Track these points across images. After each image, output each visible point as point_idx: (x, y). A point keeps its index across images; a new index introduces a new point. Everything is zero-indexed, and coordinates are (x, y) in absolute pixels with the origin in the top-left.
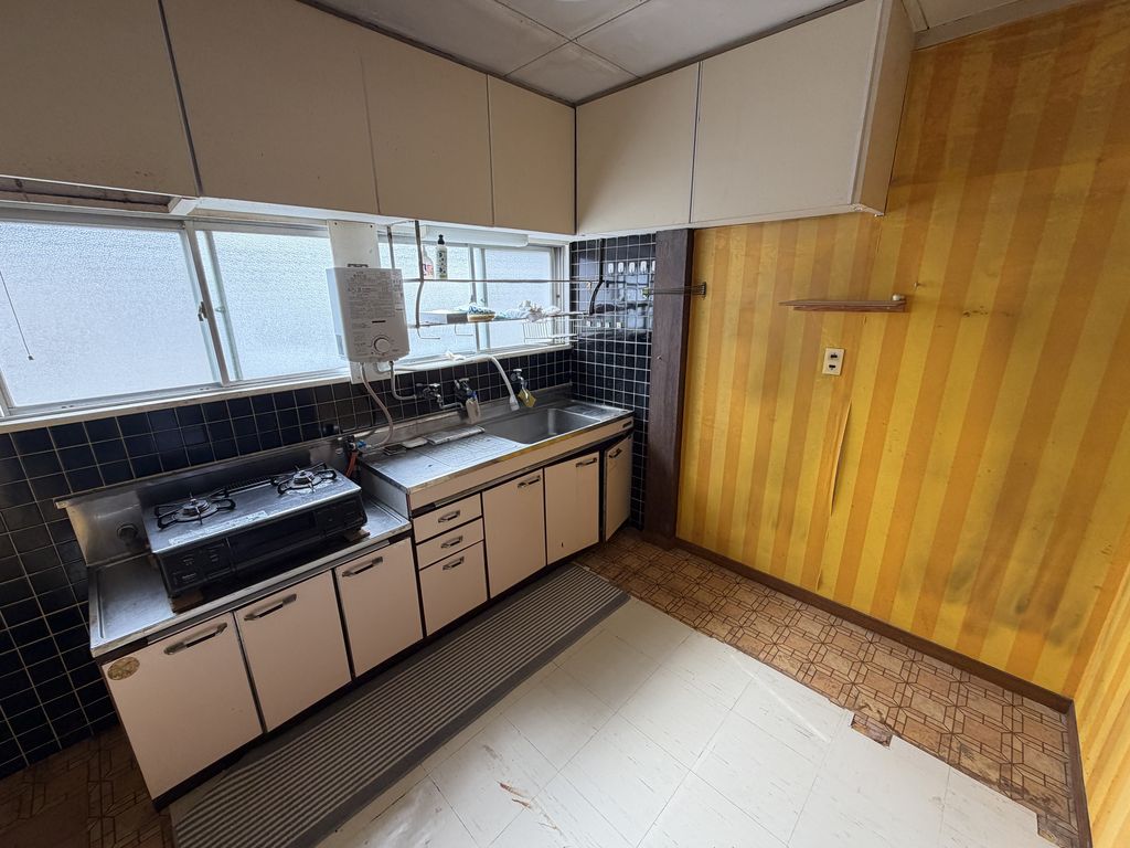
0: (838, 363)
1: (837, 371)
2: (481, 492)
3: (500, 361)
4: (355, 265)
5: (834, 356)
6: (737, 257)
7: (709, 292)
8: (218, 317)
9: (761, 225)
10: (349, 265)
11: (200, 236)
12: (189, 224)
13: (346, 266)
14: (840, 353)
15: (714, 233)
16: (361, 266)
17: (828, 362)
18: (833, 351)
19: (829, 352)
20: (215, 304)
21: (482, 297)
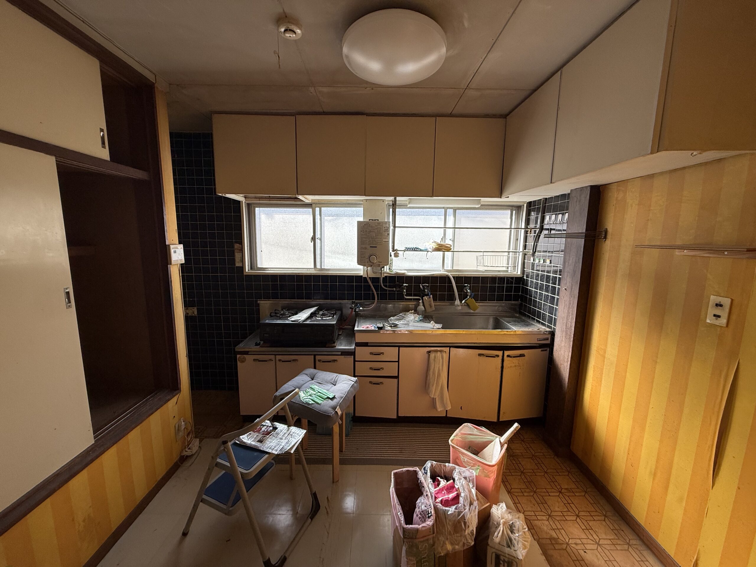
0: (724, 313)
1: (723, 321)
2: (399, 347)
3: (454, 277)
4: (372, 220)
5: (719, 305)
6: (632, 206)
7: (609, 236)
8: (318, 242)
9: (651, 176)
10: (369, 220)
11: (317, 209)
12: (313, 205)
13: (368, 220)
14: (726, 302)
15: (614, 187)
16: (375, 220)
17: (712, 311)
18: (719, 300)
19: (714, 299)
20: (318, 235)
21: (451, 237)
